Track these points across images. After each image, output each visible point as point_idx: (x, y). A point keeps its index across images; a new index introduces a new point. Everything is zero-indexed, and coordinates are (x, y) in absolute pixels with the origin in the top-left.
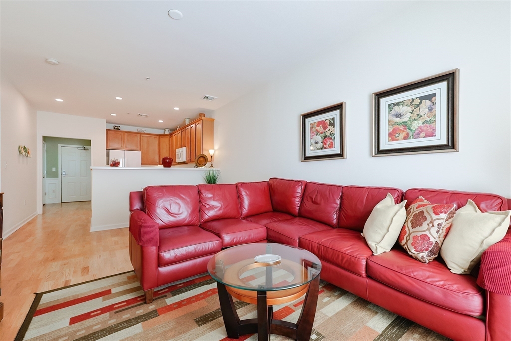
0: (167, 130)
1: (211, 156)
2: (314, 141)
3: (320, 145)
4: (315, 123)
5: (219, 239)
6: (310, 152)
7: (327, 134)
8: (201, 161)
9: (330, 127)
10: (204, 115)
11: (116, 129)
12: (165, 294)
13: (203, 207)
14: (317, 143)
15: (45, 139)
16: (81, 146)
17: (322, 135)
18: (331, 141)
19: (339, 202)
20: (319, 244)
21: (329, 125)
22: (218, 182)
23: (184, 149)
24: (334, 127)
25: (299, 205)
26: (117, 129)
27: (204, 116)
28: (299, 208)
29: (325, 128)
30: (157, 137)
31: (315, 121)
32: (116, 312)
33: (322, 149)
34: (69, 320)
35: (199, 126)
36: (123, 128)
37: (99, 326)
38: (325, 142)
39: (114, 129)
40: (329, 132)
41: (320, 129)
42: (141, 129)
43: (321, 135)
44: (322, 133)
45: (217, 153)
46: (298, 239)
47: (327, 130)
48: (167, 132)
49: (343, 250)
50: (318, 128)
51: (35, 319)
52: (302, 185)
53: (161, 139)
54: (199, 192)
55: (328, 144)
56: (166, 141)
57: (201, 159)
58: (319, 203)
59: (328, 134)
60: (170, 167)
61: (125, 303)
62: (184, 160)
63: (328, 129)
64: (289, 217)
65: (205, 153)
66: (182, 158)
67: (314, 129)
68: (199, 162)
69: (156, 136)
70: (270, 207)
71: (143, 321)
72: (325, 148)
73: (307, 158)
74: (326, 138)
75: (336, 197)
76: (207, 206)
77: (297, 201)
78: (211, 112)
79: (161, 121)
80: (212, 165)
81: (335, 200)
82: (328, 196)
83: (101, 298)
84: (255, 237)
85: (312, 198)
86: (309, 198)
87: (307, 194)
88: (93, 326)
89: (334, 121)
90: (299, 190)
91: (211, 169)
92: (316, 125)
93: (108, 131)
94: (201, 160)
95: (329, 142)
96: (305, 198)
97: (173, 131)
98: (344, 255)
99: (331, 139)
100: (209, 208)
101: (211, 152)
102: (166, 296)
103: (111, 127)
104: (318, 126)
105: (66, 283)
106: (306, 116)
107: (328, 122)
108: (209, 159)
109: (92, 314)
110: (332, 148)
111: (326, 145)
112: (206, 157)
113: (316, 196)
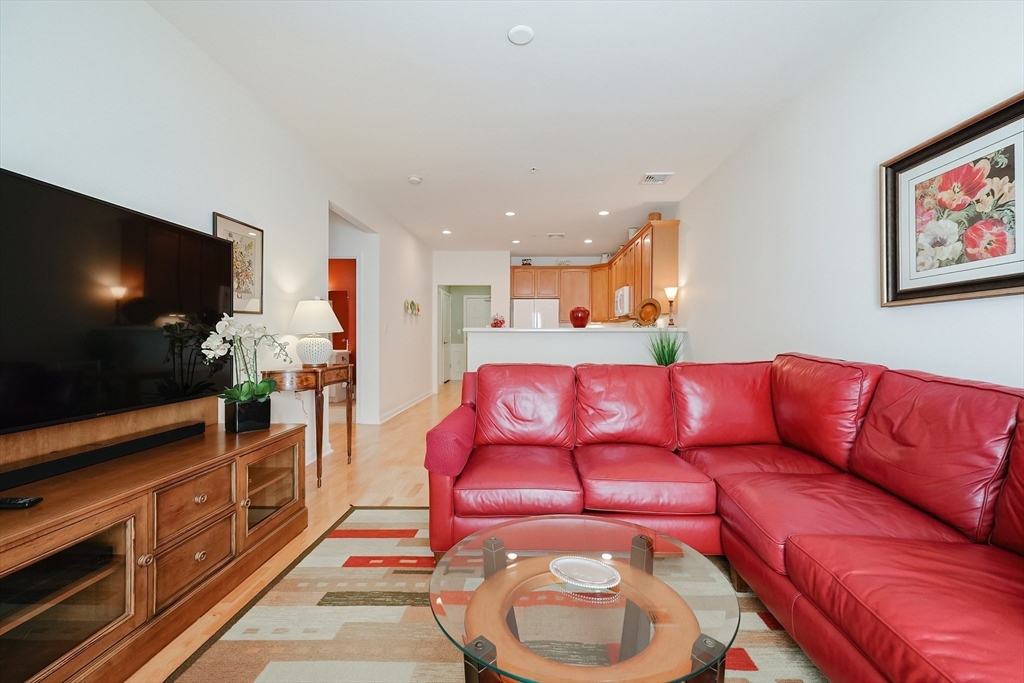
0: (605, 256)
1: (671, 302)
2: (929, 240)
3: (954, 247)
4: (931, 181)
5: (577, 487)
6: (915, 275)
7: (979, 208)
8: (647, 314)
9: (996, 183)
10: (660, 215)
11: (526, 264)
12: (473, 568)
13: (583, 412)
14: (938, 243)
15: (450, 289)
17: (962, 215)
18: (995, 230)
19: (1000, 451)
20: (836, 578)
21: (990, 176)
22: (680, 359)
23: (626, 289)
24: (1012, 180)
25: (851, 437)
27: (659, 217)
28: (848, 446)
29: (971, 190)
30: (588, 270)
31: (931, 175)
32: (396, 572)
33: (959, 261)
34: (345, 559)
35: (648, 241)
36: (536, 262)
37: (363, 585)
38: (973, 236)
39: (523, 264)
40: (991, 200)
41: (955, 195)
42: (563, 260)
43: (956, 215)
44: (959, 208)
45: (683, 294)
46: (782, 541)
47: (981, 194)
48: (605, 260)
49: (915, 637)
50: (945, 196)
51: (326, 541)
52: (863, 379)
53: (595, 274)
54: (577, 380)
55: (983, 243)
56: (602, 275)
57: (649, 309)
58: (913, 440)
59: (986, 206)
60: (584, 326)
61: (415, 561)
62: (626, 311)
63: (986, 189)
64: (817, 468)
65: (657, 296)
66: (622, 308)
67: (927, 200)
68: (643, 315)
69: (585, 270)
70: (768, 431)
71: (413, 605)
72: (973, 258)
73: (899, 296)
74: (978, 225)
75: (983, 431)
76: (591, 412)
77: (848, 426)
78: (674, 206)
79: (588, 241)
80: (671, 320)
81: (980, 441)
82: (951, 426)
83: (397, 540)
84: (673, 502)
85: (889, 423)
86: (881, 423)
87: (875, 407)
88: (359, 581)
89: (1011, 159)
90: (856, 393)
91: (672, 329)
92: (936, 185)
93: (513, 268)
94: (647, 311)
95: (988, 236)
96: (870, 419)
97: (614, 256)
98: (912, 658)
99: (1000, 222)
100: (593, 414)
101: (670, 293)
102: (472, 572)
103: (518, 262)
104: (942, 188)
105: (385, 502)
106: (898, 166)
107: (986, 167)
108: (665, 307)
109: (372, 562)
110: (1004, 253)
111: (975, 245)
112: (657, 305)
113: (906, 417)
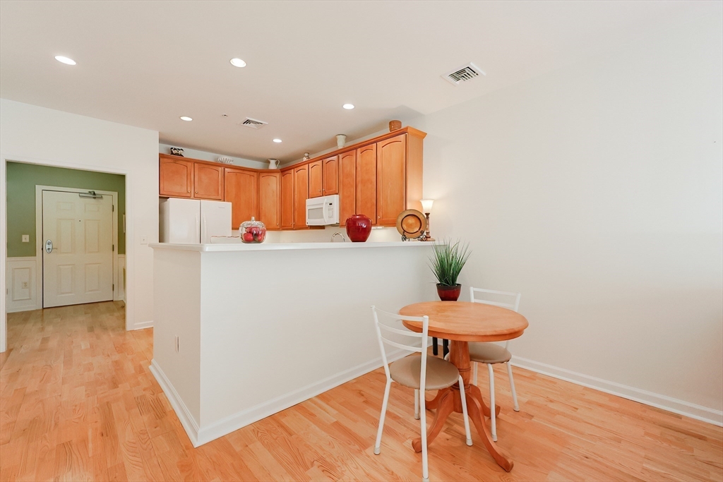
0: (273, 162)
1: (428, 214)
8: (410, 226)
16: (87, 191)
23: (335, 199)
26: (176, 154)
30: (255, 174)
39: (172, 153)
42: (224, 159)
48: (274, 166)
53: (261, 178)
56: (272, 181)
57: (411, 221)
60: (364, 240)
68: (405, 226)
69: (252, 173)
79: (277, 141)
80: (428, 233)
94: (409, 223)
97: (286, 164)
101: (427, 206)
103: (167, 150)
